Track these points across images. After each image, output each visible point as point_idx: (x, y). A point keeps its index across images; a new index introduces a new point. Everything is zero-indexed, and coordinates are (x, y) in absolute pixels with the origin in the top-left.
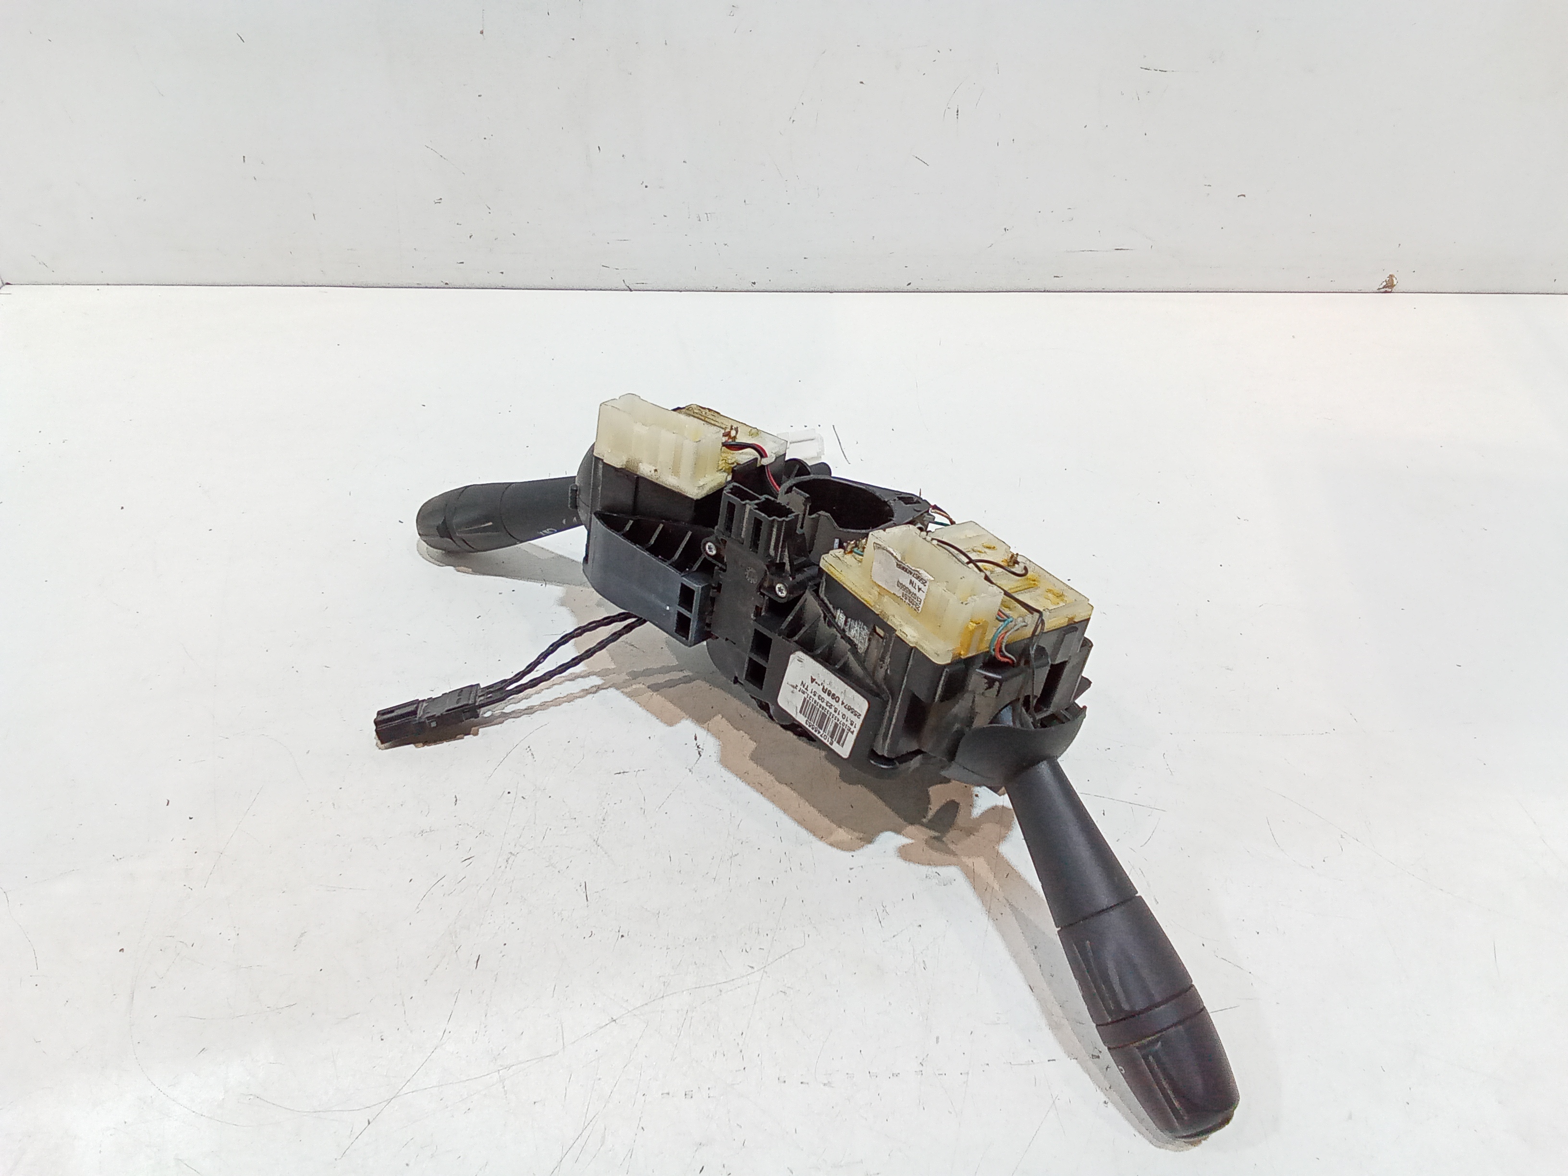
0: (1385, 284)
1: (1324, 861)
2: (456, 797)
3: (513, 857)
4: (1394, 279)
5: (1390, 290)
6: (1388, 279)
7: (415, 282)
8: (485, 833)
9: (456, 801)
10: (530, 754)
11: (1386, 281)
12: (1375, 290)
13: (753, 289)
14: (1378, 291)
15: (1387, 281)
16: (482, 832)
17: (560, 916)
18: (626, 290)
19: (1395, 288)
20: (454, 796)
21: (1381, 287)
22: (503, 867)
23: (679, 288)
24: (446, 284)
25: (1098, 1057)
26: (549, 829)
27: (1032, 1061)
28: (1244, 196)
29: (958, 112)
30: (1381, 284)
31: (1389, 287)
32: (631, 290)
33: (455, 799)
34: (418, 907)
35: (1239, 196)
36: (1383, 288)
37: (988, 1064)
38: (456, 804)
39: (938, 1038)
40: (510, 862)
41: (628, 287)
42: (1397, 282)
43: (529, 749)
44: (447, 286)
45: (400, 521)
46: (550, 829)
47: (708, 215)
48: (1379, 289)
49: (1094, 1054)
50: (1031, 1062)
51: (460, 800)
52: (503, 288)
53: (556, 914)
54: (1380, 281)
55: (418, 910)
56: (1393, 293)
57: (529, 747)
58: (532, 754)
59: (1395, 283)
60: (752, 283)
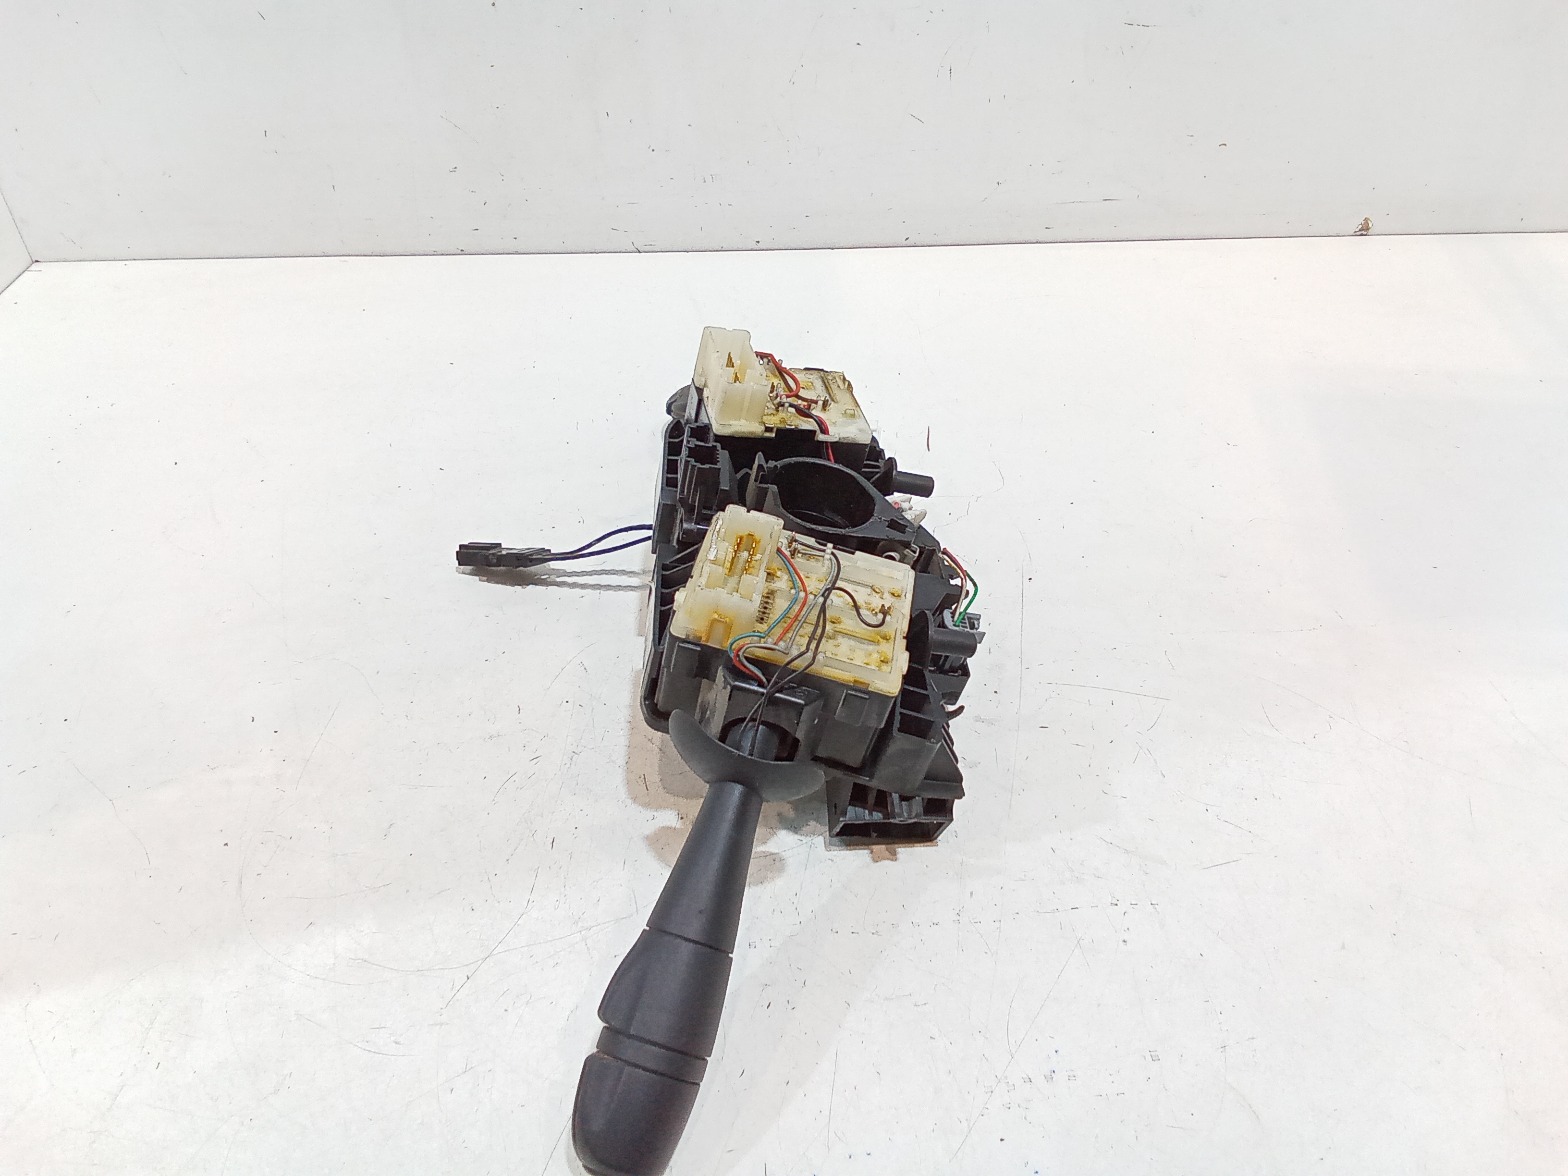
0: (1360, 227)
1: (1314, 737)
2: (519, 707)
3: (577, 755)
4: (1369, 222)
5: (1365, 233)
6: (1364, 222)
7: (431, 250)
8: (549, 737)
9: (519, 710)
10: (583, 668)
11: (1361, 224)
12: (1352, 233)
13: (758, 247)
14: (1354, 234)
15: (1363, 224)
16: (546, 735)
17: (624, 804)
18: (636, 252)
19: (1370, 230)
20: (517, 706)
21: (1358, 230)
22: (568, 765)
23: (686, 249)
24: (462, 250)
25: (1117, 905)
26: (606, 732)
27: (1057, 909)
28: (1225, 145)
29: (951, 70)
30: (1357, 227)
31: (1364, 230)
32: (640, 252)
33: (518, 709)
34: (494, 800)
35: (1220, 145)
36: (1360, 230)
37: (1018, 913)
38: (519, 713)
39: (971, 893)
40: (574, 759)
41: (637, 249)
42: (1372, 225)
43: (581, 665)
44: (462, 253)
45: (441, 469)
46: (608, 731)
47: (713, 176)
48: (1355, 232)
49: (1113, 902)
50: (1056, 911)
51: (523, 709)
52: (517, 253)
53: (620, 802)
54: (1356, 223)
55: (494, 802)
56: (1369, 235)
57: (581, 663)
58: (585, 669)
59: (1370, 226)
60: (757, 242)
